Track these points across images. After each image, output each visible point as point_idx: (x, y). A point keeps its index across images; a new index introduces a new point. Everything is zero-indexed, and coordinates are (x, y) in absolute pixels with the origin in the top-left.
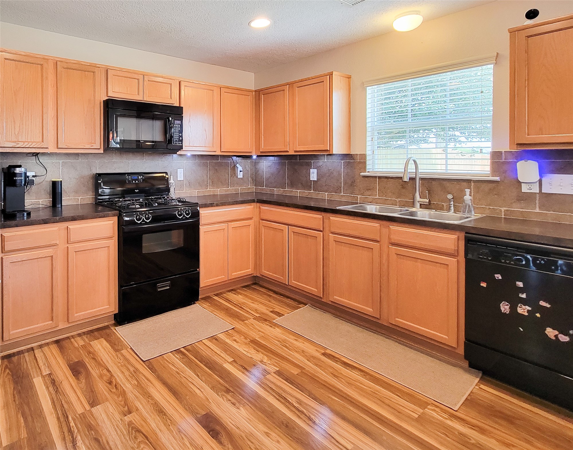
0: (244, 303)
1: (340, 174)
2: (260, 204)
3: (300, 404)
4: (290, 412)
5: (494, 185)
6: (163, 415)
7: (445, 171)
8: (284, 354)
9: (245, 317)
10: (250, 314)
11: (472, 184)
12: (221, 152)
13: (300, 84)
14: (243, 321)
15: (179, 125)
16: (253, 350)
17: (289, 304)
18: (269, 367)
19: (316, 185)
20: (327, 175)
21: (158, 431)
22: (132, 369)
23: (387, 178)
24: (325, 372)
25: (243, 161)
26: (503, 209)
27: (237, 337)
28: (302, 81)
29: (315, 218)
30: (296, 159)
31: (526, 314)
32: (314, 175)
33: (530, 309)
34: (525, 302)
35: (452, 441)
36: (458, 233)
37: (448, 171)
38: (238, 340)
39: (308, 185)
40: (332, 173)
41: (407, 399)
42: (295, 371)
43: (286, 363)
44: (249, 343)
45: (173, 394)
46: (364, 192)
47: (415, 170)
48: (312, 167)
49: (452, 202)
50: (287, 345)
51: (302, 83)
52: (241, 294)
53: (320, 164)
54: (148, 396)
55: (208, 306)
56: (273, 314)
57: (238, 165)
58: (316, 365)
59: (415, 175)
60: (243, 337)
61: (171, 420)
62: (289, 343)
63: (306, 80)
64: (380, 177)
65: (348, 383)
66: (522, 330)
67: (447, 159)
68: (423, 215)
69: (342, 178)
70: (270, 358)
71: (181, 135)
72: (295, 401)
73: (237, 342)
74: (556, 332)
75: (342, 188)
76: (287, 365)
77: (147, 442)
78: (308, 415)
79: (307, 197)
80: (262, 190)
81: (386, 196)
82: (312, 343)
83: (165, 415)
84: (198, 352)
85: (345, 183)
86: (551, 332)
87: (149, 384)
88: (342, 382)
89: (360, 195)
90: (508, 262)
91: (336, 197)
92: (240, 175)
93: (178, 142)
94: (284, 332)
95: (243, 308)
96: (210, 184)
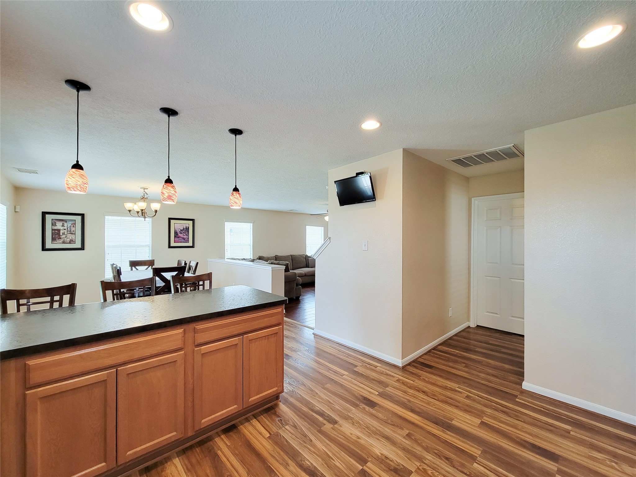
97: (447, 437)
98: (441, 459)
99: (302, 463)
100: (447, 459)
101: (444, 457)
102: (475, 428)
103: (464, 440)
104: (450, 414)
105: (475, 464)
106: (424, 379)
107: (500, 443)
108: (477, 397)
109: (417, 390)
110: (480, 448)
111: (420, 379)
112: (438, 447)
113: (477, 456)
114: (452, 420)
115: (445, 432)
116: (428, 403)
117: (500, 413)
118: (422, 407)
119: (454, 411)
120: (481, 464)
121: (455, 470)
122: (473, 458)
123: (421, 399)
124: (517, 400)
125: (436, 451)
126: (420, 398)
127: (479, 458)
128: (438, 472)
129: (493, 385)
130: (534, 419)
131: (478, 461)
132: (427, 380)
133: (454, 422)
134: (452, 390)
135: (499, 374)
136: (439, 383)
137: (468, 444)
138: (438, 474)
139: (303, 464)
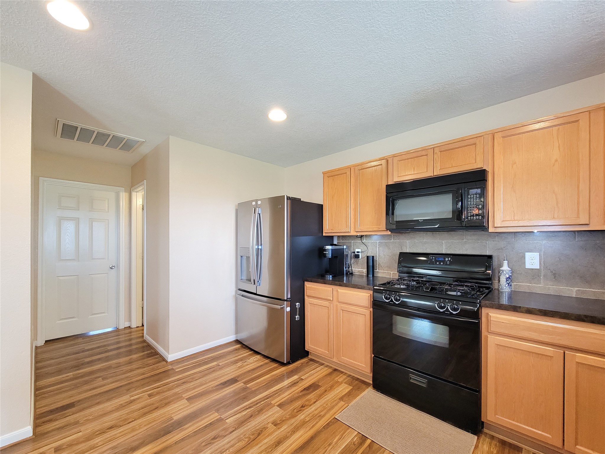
6: (276, 444)
21: (260, 445)
22: (322, 413)
45: (301, 446)
54: (294, 431)
61: (271, 451)
77: (250, 441)
83: (276, 446)
87: (308, 429)
97: (190, 429)
98: (213, 443)
99: (357, 444)
100: (214, 438)
101: (212, 439)
102: (191, 407)
103: (200, 419)
104: (163, 417)
105: (227, 421)
106: (88, 420)
107: (213, 399)
108: (155, 390)
109: (99, 434)
110: (213, 412)
111: (83, 424)
112: (199, 441)
113: (219, 416)
114: (171, 418)
115: (184, 429)
116: (133, 430)
117: (183, 385)
118: (135, 438)
119: (161, 413)
120: (227, 418)
121: (227, 436)
122: (220, 420)
123: (121, 434)
124: (177, 370)
125: (203, 444)
126: (118, 435)
127: (223, 417)
128: (227, 450)
129: (149, 375)
130: (200, 373)
131: (224, 418)
132: (91, 418)
133: (175, 418)
134: (130, 403)
135: (139, 365)
136: (109, 409)
137: (206, 418)
138: (229, 451)
139: (358, 442)
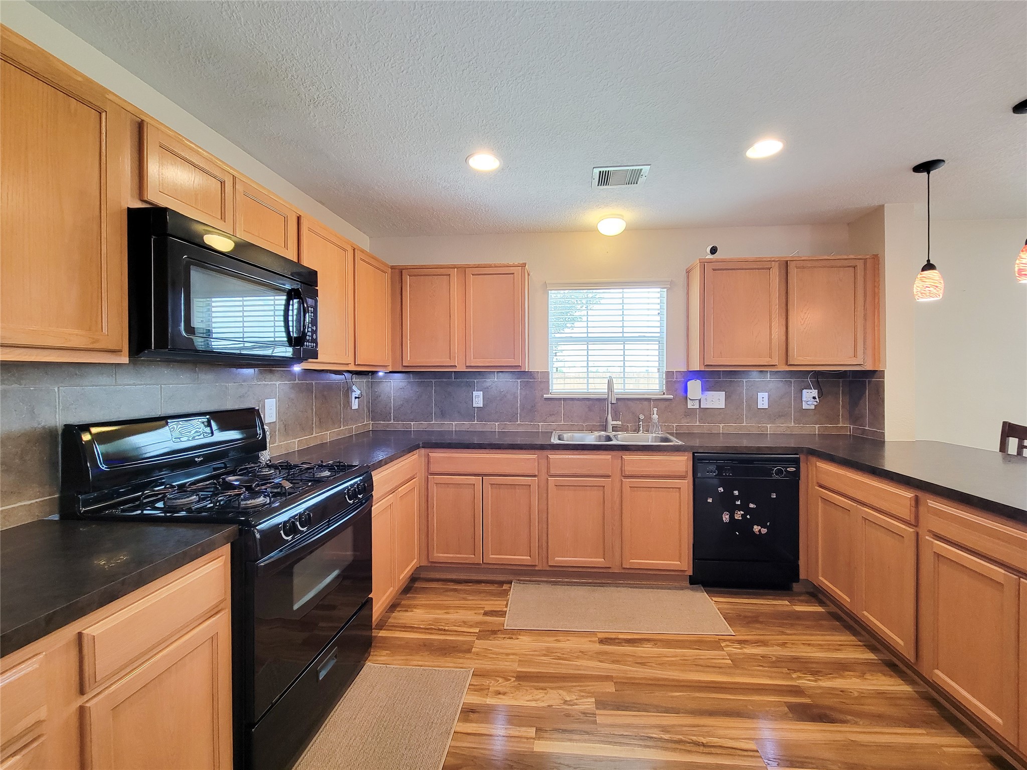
0: (437, 621)
1: (516, 398)
2: (428, 450)
3: (668, 732)
4: (675, 754)
5: (667, 403)
7: (623, 390)
8: (572, 672)
9: (464, 642)
10: (466, 634)
11: (652, 403)
12: (355, 365)
13: (476, 271)
14: (469, 651)
15: (312, 309)
16: (536, 692)
17: (490, 591)
18: (583, 705)
19: (482, 414)
20: (498, 399)
23: (572, 399)
24: (629, 665)
25: (358, 380)
26: (675, 425)
27: (494, 685)
28: (478, 267)
29: (528, 459)
30: (450, 377)
31: (740, 518)
32: (478, 399)
33: (742, 513)
34: (739, 508)
35: (770, 669)
36: (686, 454)
37: (626, 390)
38: (501, 689)
39: (470, 413)
40: (505, 396)
41: (706, 648)
42: (610, 688)
43: (590, 684)
44: (519, 684)
46: (546, 418)
47: (607, 390)
48: (476, 388)
49: (641, 422)
50: (559, 655)
51: (481, 270)
52: (415, 606)
53: (488, 384)
55: (387, 655)
56: (490, 618)
57: (354, 388)
58: (613, 662)
59: (607, 396)
60: (501, 680)
62: (559, 651)
63: (485, 266)
64: (565, 399)
65: (659, 664)
66: (738, 534)
67: (588, 378)
68: (622, 438)
69: (519, 402)
70: (569, 690)
71: (314, 328)
72: (660, 731)
73: (504, 694)
74: (760, 527)
75: (518, 415)
76: (593, 685)
78: (689, 741)
79: (468, 431)
80: (388, 425)
81: (572, 421)
82: (576, 635)
84: (475, 757)
85: (523, 409)
86: (756, 528)
88: (652, 666)
89: (542, 422)
90: (728, 474)
91: (511, 428)
92: (355, 405)
93: (310, 344)
94: (535, 638)
95: (447, 631)
96: (317, 424)
